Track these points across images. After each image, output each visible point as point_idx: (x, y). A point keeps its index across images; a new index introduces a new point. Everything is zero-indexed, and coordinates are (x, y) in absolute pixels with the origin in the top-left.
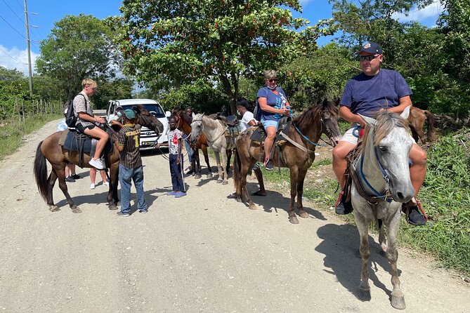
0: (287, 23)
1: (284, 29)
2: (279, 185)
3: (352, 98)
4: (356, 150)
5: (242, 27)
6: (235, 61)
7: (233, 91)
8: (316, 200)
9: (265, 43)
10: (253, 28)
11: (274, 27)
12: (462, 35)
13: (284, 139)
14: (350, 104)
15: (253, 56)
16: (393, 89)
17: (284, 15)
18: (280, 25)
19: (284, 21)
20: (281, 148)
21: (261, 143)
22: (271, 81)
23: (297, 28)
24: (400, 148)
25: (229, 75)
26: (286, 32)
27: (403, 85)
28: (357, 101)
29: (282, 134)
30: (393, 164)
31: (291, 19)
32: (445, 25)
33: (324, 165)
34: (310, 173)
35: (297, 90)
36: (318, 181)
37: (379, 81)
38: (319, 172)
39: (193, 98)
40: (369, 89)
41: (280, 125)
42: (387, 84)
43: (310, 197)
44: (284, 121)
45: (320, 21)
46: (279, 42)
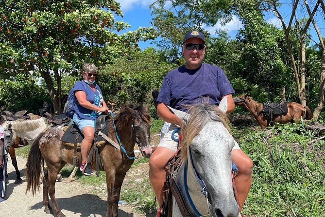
0: (109, 24)
1: (106, 30)
2: (97, 188)
3: (171, 95)
4: (176, 158)
5: (64, 24)
6: (58, 58)
7: (56, 88)
8: (135, 203)
9: (88, 42)
10: (75, 26)
11: (96, 27)
12: (255, 47)
13: (103, 139)
14: (168, 101)
15: (75, 54)
16: (215, 86)
17: (106, 17)
18: (102, 26)
19: (106, 22)
20: (100, 149)
21: (76, 145)
22: (90, 75)
23: (119, 30)
24: (217, 148)
25: (52, 72)
26: (108, 33)
27: (225, 82)
28: (177, 98)
29: (102, 134)
30: (209, 171)
31: (113, 22)
32: (243, 38)
33: (143, 162)
34: (130, 173)
35: (120, 89)
36: (138, 180)
37: (201, 75)
38: (139, 170)
39: (13, 94)
40: (190, 85)
41: (97, 124)
42: (209, 80)
43: (129, 200)
44: (102, 120)
45: (140, 27)
46: (102, 43)
